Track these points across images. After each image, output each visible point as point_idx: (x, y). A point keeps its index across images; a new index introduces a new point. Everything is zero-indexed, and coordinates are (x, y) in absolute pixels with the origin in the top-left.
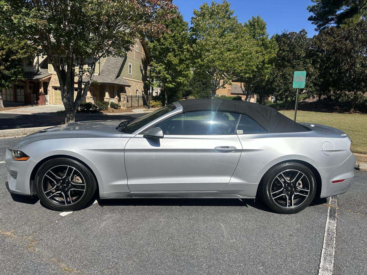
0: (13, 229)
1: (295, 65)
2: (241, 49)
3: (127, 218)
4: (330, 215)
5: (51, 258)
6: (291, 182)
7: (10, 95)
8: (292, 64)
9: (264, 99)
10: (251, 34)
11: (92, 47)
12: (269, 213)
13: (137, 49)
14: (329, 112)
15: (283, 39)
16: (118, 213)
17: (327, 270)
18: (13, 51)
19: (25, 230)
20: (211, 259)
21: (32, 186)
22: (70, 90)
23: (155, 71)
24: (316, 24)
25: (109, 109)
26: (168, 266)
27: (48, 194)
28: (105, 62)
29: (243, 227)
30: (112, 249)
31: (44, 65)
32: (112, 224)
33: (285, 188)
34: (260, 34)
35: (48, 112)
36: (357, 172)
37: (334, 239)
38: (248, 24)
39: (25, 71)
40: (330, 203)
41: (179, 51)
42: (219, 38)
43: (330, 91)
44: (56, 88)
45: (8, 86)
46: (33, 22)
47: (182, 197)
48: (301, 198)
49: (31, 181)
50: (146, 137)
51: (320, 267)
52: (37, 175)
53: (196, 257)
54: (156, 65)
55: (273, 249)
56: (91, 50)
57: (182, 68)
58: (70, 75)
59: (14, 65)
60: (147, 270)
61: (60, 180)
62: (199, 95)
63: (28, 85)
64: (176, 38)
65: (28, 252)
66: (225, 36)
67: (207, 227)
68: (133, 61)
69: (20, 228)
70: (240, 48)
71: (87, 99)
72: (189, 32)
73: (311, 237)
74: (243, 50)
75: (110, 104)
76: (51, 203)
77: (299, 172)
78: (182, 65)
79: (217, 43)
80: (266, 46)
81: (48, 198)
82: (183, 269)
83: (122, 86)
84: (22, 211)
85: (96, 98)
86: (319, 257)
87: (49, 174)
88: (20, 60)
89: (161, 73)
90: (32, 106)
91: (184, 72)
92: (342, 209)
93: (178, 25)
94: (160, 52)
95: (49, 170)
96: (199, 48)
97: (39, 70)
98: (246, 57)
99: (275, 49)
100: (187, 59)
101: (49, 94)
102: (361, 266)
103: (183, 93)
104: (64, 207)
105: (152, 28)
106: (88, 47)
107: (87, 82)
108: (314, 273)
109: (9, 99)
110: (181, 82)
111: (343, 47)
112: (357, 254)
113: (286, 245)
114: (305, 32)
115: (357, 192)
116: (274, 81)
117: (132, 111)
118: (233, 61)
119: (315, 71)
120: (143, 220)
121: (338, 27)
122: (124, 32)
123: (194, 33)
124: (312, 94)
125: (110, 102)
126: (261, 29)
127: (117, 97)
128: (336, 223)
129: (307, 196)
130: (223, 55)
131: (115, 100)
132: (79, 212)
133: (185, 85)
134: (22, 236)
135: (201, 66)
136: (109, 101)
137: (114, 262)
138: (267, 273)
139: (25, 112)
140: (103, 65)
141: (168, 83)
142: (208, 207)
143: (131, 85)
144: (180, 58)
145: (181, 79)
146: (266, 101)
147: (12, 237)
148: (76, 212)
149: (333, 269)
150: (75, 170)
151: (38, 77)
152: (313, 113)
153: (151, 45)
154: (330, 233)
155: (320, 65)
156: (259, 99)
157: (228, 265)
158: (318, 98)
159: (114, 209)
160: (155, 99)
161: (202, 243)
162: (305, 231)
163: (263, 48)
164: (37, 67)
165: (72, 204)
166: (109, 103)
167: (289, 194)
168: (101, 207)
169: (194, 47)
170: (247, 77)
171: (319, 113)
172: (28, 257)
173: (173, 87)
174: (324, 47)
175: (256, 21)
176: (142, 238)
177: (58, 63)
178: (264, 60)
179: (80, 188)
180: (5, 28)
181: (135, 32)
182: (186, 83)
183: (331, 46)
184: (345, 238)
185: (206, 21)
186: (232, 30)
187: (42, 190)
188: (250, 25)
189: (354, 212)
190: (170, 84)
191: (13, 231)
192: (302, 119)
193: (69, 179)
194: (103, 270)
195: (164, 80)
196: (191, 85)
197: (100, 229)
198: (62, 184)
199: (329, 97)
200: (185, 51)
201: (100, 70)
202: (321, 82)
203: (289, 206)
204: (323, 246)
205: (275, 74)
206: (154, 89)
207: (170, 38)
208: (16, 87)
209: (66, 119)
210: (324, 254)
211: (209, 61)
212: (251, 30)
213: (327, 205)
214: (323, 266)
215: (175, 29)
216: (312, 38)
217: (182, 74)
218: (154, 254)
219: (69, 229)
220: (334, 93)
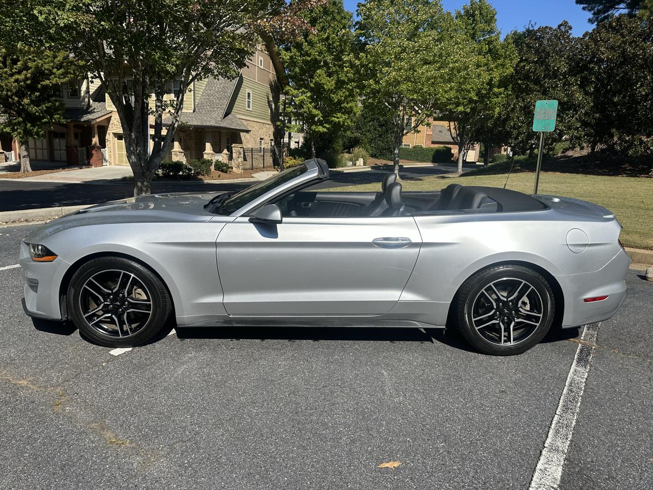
0: (31, 375)
1: (549, 88)
2: (448, 61)
3: (222, 359)
4: (579, 358)
5: (89, 423)
6: (509, 300)
7: (42, 149)
8: (542, 86)
9: (493, 152)
10: (468, 32)
11: (175, 61)
12: (469, 353)
13: (261, 62)
14: (609, 175)
15: (527, 40)
16: (209, 351)
17: (558, 451)
18: (44, 72)
19: (51, 377)
20: (356, 430)
21: (64, 304)
22: (141, 140)
23: (293, 103)
24: (590, 10)
25: (213, 172)
26: (282, 439)
27: (90, 318)
28: (204, 88)
29: (420, 376)
30: (192, 411)
31: (99, 97)
32: (196, 370)
33: (497, 309)
34: (485, 32)
35: (109, 179)
36: (642, 283)
37: (578, 399)
38: (462, 12)
39: (66, 106)
40: (582, 338)
41: (335, 65)
42: (408, 40)
43: (612, 136)
44: (119, 137)
45: (37, 134)
46: (70, 19)
47: (319, 325)
48: (528, 328)
49: (62, 297)
50: (254, 221)
51: (546, 445)
52: (70, 285)
53: (332, 424)
54: (296, 92)
55: (466, 414)
56: (174, 68)
57: (341, 96)
58: (140, 114)
59: (46, 96)
60: (246, 445)
61: (109, 294)
62: (373, 146)
63: (72, 131)
64: (331, 42)
65: (54, 413)
66: (419, 37)
67: (357, 375)
68: (255, 86)
69: (42, 373)
70: (447, 58)
71: (174, 154)
72: (352, 30)
73: (539, 396)
74: (452, 62)
75: (214, 163)
76: (95, 334)
77: (524, 282)
78: (341, 91)
79: (404, 50)
80: (497, 54)
81: (90, 325)
82: (307, 445)
83: (234, 131)
84: (48, 347)
85: (190, 153)
86: (547, 429)
87: (90, 284)
88: (56, 87)
89: (305, 106)
90: (81, 169)
91: (345, 105)
92: (603, 348)
93: (334, 19)
94: (301, 69)
95: (91, 278)
96: (372, 59)
97: (91, 103)
98: (457, 74)
99: (511, 60)
100: (351, 80)
101: (109, 146)
102: (618, 445)
103: (344, 143)
104: (118, 339)
105: (283, 26)
106: (169, 61)
107: (171, 125)
108: (533, 456)
109: (40, 157)
110: (339, 122)
111: (638, 53)
112: (616, 426)
113: (491, 407)
114: (569, 26)
115: (635, 318)
116: (508, 118)
117: (253, 175)
118: (433, 83)
119: (586, 99)
120: (250, 362)
121: (630, 15)
122: (233, 33)
123: (363, 32)
124: (579, 142)
125: (214, 161)
126: (486, 22)
127: (225, 151)
128: (587, 372)
129: (538, 325)
130: (416, 71)
131: (222, 157)
132: (143, 348)
133: (349, 128)
134: (46, 387)
135: (375, 93)
136: (213, 158)
137: (193, 430)
138: (451, 454)
139: (68, 179)
140: (201, 93)
141: (316, 125)
142: (363, 343)
143: (250, 130)
144: (338, 78)
145: (339, 118)
146: (497, 154)
147: (28, 388)
148: (137, 349)
149: (568, 450)
150: (133, 277)
151: (90, 117)
152: (580, 177)
153: (286, 56)
154: (574, 389)
155: (594, 88)
156: (484, 152)
157: (385, 439)
158: (590, 149)
159: (203, 345)
160: (294, 153)
161: (345, 402)
162: (529, 385)
163: (490, 58)
164: (87, 100)
165: (131, 335)
166: (212, 163)
167: (506, 321)
168: (179, 342)
169: (363, 57)
170: (461, 113)
171: (592, 176)
172: (53, 420)
173: (326, 133)
174: (603, 54)
175: (478, 7)
176: (244, 392)
177: (119, 91)
178: (491, 80)
179: (144, 308)
180: (25, 31)
181: (253, 33)
182: (350, 123)
183: (615, 51)
184: (599, 399)
185: (384, 10)
186: (433, 25)
187: (80, 313)
188: (466, 15)
189: (623, 354)
190: (320, 127)
191: (31, 379)
192: (557, 188)
193: (124, 293)
194: (174, 444)
195: (309, 119)
196: (358, 128)
197: (176, 378)
198: (113, 301)
199: (611, 148)
200: (345, 66)
201: (196, 103)
202: (595, 119)
203: (505, 341)
204: (558, 411)
205: (510, 106)
206: (292, 135)
207: (319, 43)
208: (52, 135)
209: (135, 191)
210: (557, 423)
211: (389, 84)
212: (467, 24)
213: (577, 341)
214: (551, 445)
215: (330, 26)
216: (581, 37)
217: (341, 108)
218: (261, 420)
219: (123, 376)
220: (619, 139)
